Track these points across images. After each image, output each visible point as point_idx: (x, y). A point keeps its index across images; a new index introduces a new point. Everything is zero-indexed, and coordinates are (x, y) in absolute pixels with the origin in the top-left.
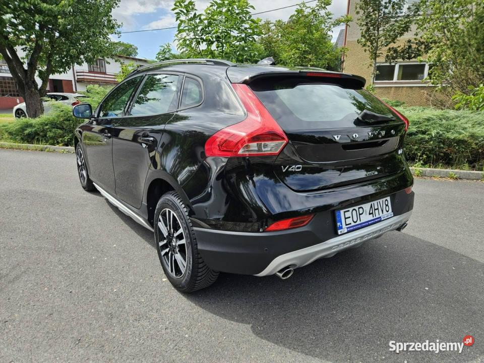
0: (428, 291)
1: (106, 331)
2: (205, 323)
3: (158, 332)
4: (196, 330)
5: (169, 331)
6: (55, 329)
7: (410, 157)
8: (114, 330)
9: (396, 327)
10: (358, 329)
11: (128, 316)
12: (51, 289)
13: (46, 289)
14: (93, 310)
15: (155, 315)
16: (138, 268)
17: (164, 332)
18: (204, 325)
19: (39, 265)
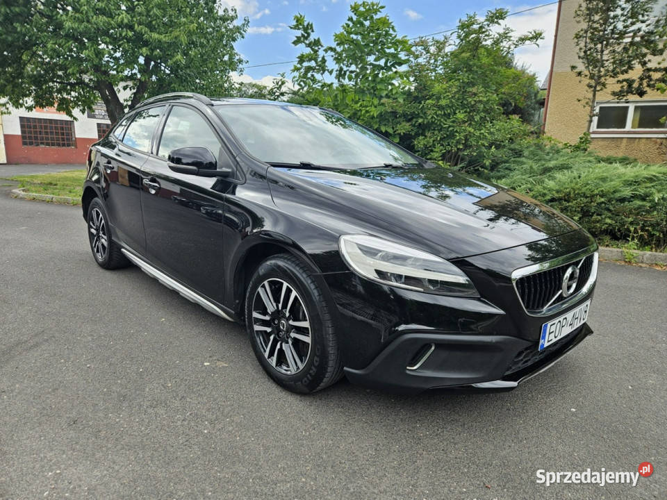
0: (573, 414)
1: (110, 415)
2: (236, 419)
3: (173, 422)
4: (221, 426)
5: (186, 423)
6: (54, 407)
7: (622, 234)
8: (120, 414)
9: (502, 454)
10: (443, 450)
11: (144, 401)
12: (68, 362)
13: (62, 361)
14: (105, 390)
15: (177, 403)
16: (180, 348)
17: (179, 423)
18: (233, 421)
19: (66, 334)
